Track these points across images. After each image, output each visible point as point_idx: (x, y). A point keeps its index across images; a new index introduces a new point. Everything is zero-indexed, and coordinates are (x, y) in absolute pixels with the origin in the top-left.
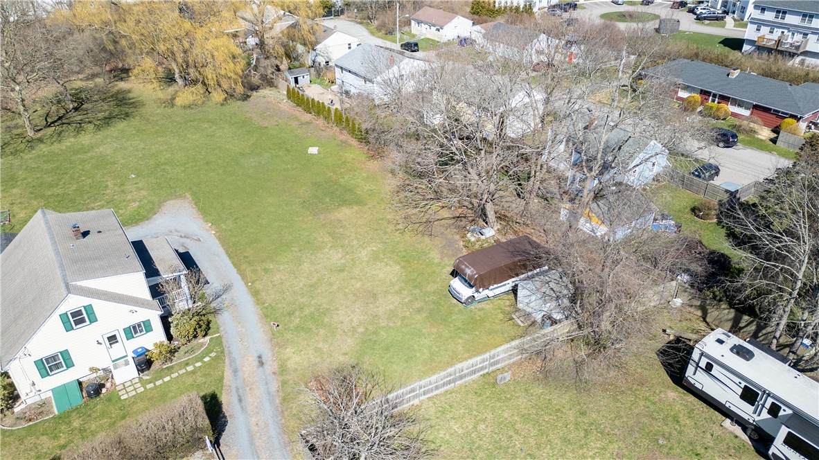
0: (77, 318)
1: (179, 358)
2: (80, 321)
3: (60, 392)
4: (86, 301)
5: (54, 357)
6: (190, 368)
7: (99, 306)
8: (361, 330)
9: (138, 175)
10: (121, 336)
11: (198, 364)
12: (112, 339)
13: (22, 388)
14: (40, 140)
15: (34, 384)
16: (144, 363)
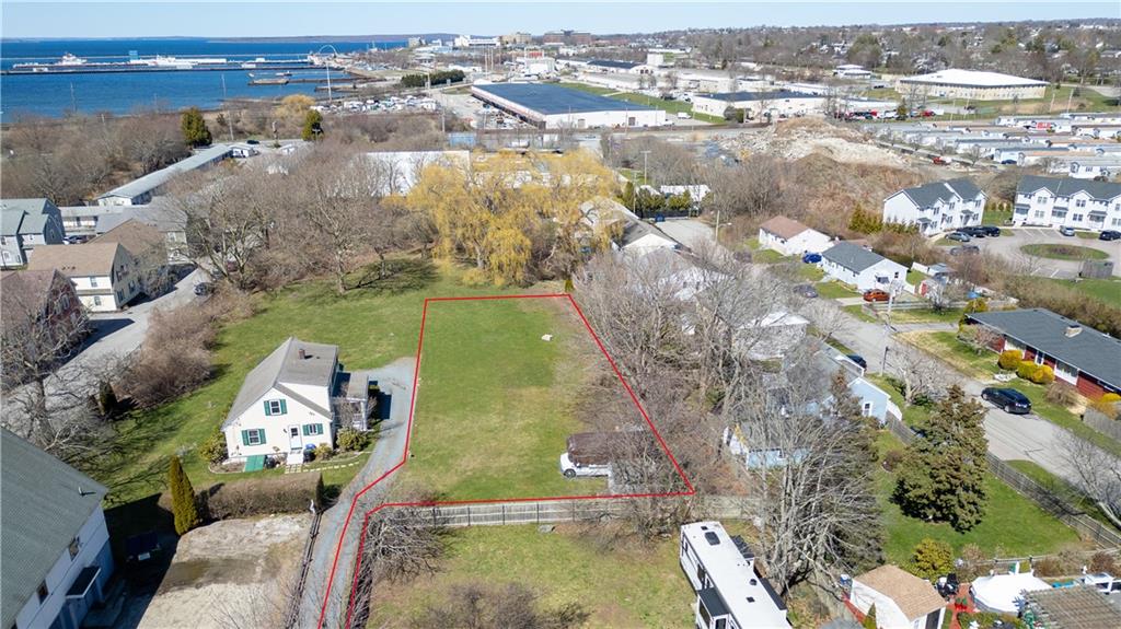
0: (275, 408)
1: (334, 459)
2: (276, 410)
3: (253, 459)
4: (282, 396)
5: (254, 432)
6: (336, 467)
7: (291, 403)
8: (469, 473)
9: (396, 334)
10: (301, 431)
11: (343, 466)
12: (294, 431)
13: (231, 450)
14: (345, 297)
15: (238, 448)
16: (310, 456)
